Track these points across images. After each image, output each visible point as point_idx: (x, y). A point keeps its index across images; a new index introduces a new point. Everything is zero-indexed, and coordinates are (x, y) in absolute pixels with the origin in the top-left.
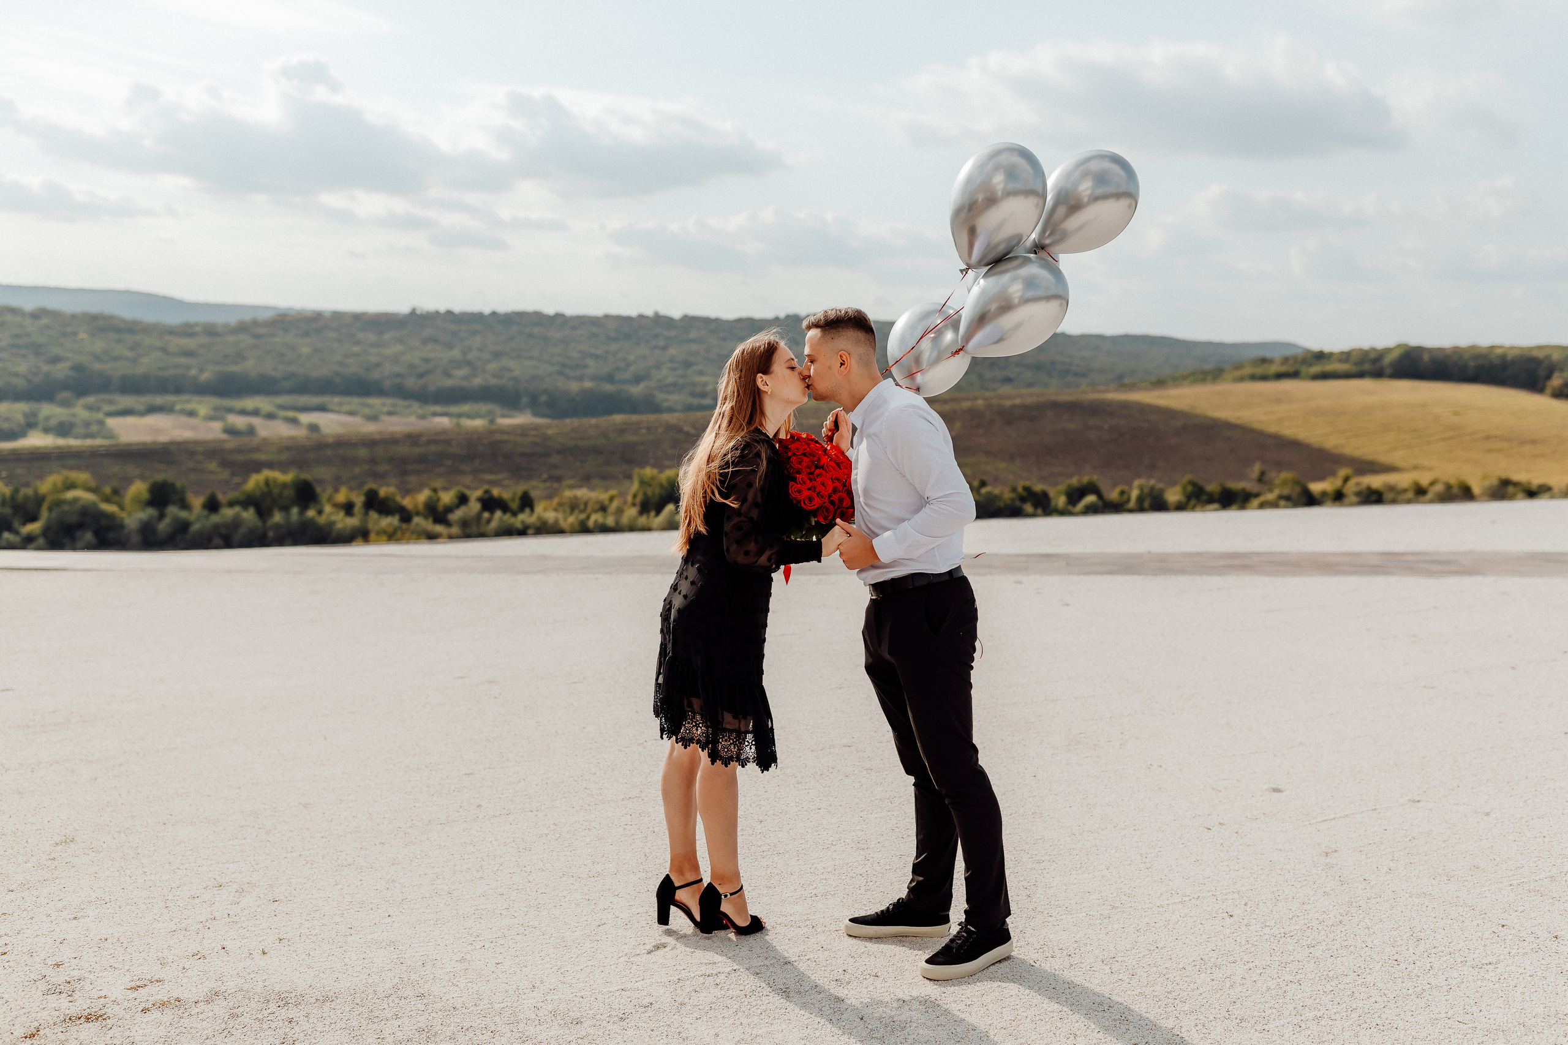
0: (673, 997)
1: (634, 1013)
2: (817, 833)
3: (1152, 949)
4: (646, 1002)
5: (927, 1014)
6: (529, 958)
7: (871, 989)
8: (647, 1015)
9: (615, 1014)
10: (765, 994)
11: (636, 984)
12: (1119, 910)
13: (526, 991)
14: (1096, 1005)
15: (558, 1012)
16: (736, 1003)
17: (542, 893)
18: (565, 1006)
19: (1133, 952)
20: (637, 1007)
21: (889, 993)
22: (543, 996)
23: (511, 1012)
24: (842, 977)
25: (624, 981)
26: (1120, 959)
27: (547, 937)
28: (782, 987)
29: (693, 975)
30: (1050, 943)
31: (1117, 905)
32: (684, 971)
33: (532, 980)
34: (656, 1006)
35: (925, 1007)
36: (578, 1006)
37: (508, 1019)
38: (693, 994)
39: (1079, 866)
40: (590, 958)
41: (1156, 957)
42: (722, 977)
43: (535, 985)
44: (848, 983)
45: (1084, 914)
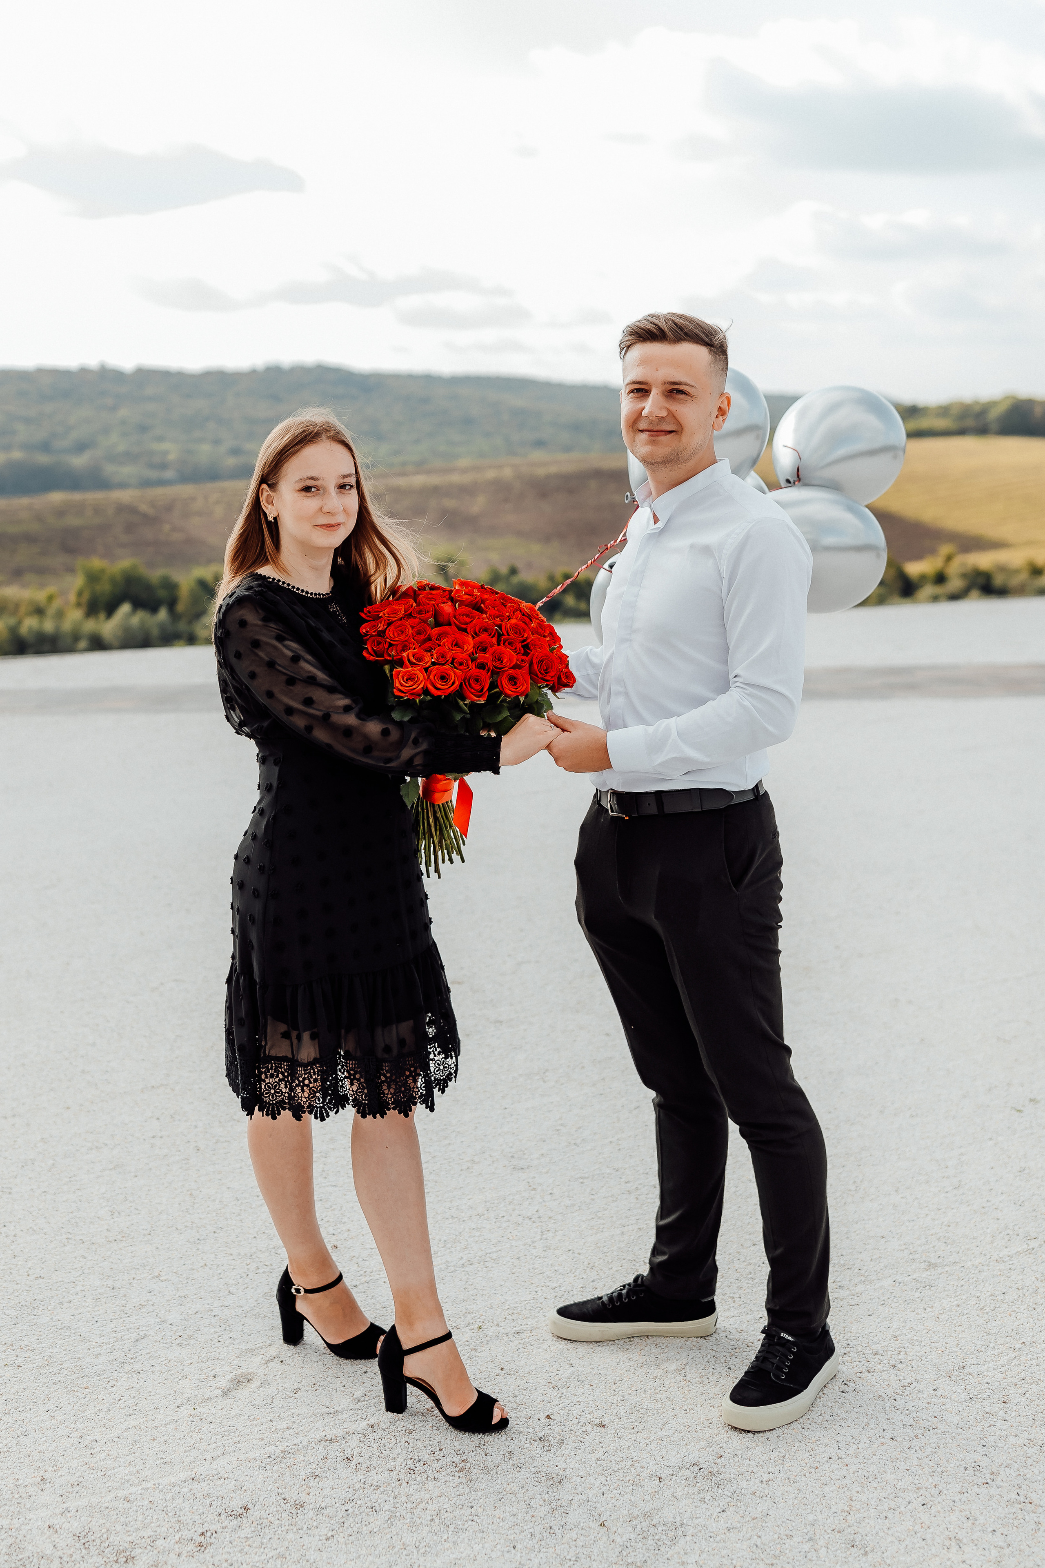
0: (280, 1491)
1: (219, 1530)
2: (447, 1142)
3: (1018, 1346)
4: (236, 1504)
5: (705, 1506)
6: (28, 1415)
7: (600, 1454)
8: (242, 1534)
9: (189, 1537)
10: (431, 1476)
11: (214, 1466)
12: (940, 1270)
13: (31, 1490)
14: (970, 1471)
15: (90, 1538)
16: (386, 1497)
17: (37, 1278)
18: (101, 1521)
19: (988, 1353)
20: (223, 1517)
21: (630, 1463)
22: (60, 1499)
23: (10, 1541)
24: (547, 1431)
25: (192, 1459)
26: (974, 1370)
27: (55, 1369)
28: (457, 1459)
29: (305, 1443)
30: (855, 1342)
31: (933, 1261)
32: (288, 1432)
33: (39, 1464)
34: (255, 1513)
35: (696, 1490)
36: (122, 1519)
37: (6, 1557)
38: (312, 1482)
39: (853, 1188)
40: (131, 1412)
41: (1030, 1363)
42: (354, 1442)
43: (46, 1476)
44: (561, 1442)
45: (890, 1281)
